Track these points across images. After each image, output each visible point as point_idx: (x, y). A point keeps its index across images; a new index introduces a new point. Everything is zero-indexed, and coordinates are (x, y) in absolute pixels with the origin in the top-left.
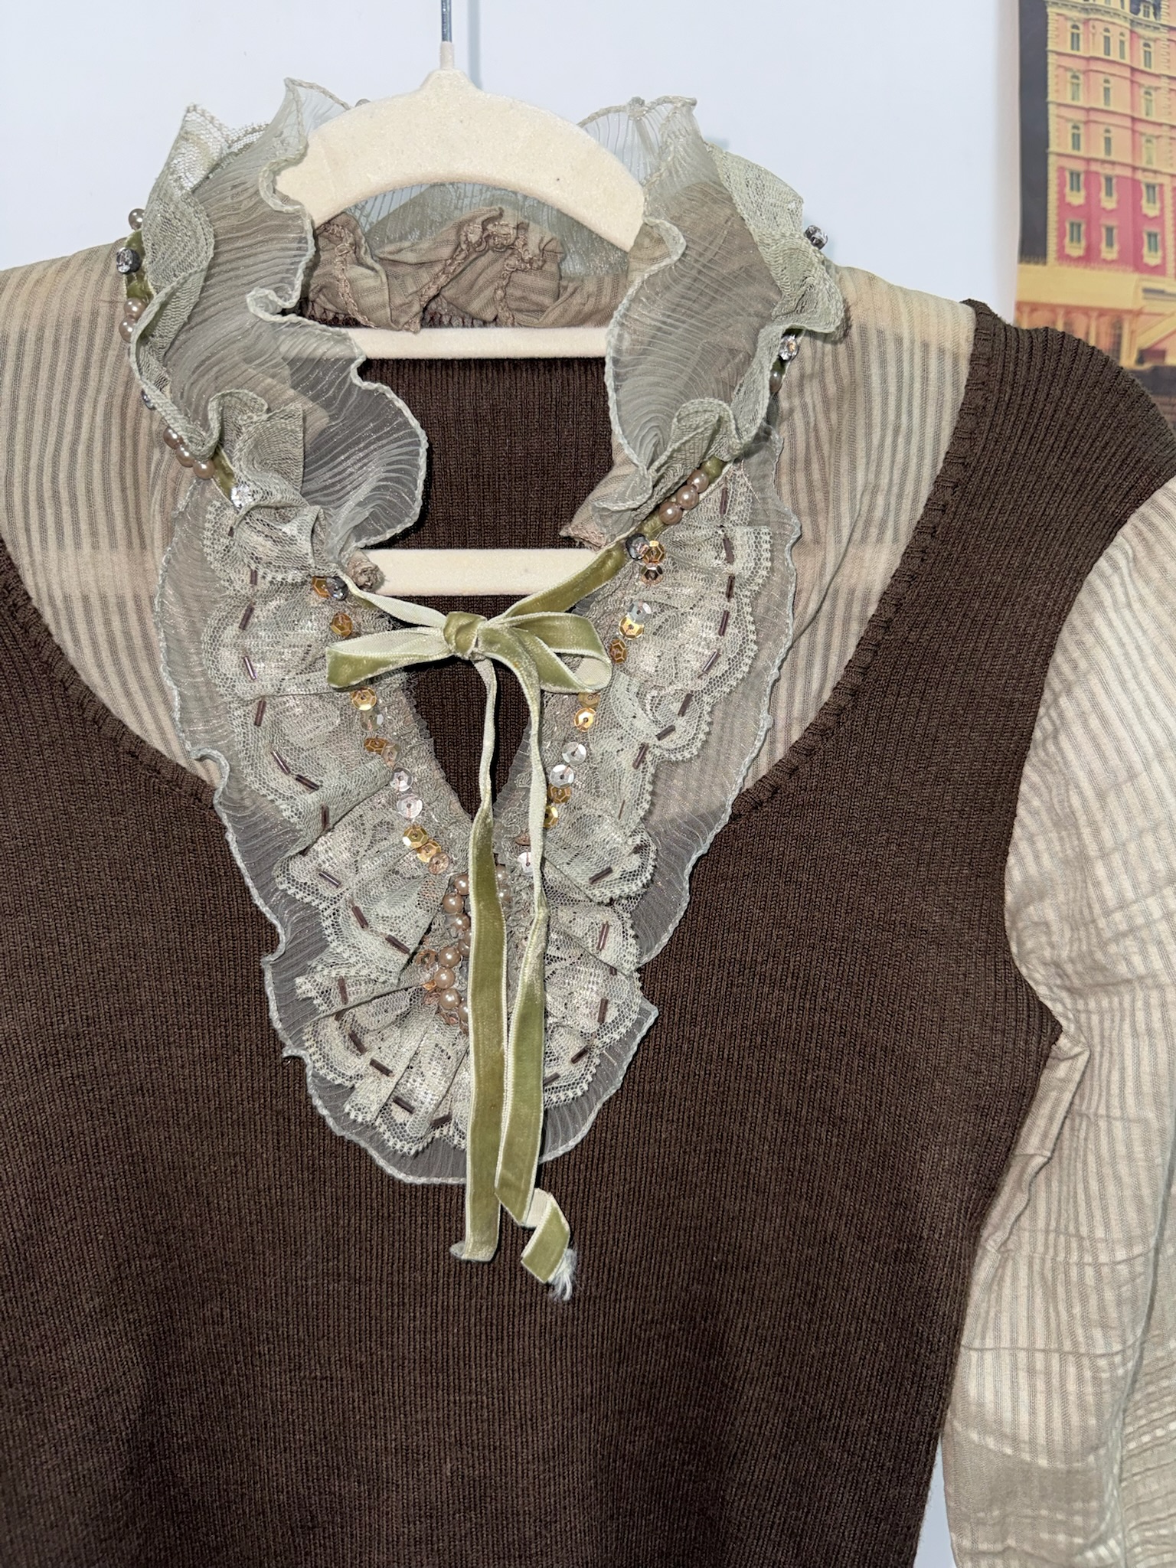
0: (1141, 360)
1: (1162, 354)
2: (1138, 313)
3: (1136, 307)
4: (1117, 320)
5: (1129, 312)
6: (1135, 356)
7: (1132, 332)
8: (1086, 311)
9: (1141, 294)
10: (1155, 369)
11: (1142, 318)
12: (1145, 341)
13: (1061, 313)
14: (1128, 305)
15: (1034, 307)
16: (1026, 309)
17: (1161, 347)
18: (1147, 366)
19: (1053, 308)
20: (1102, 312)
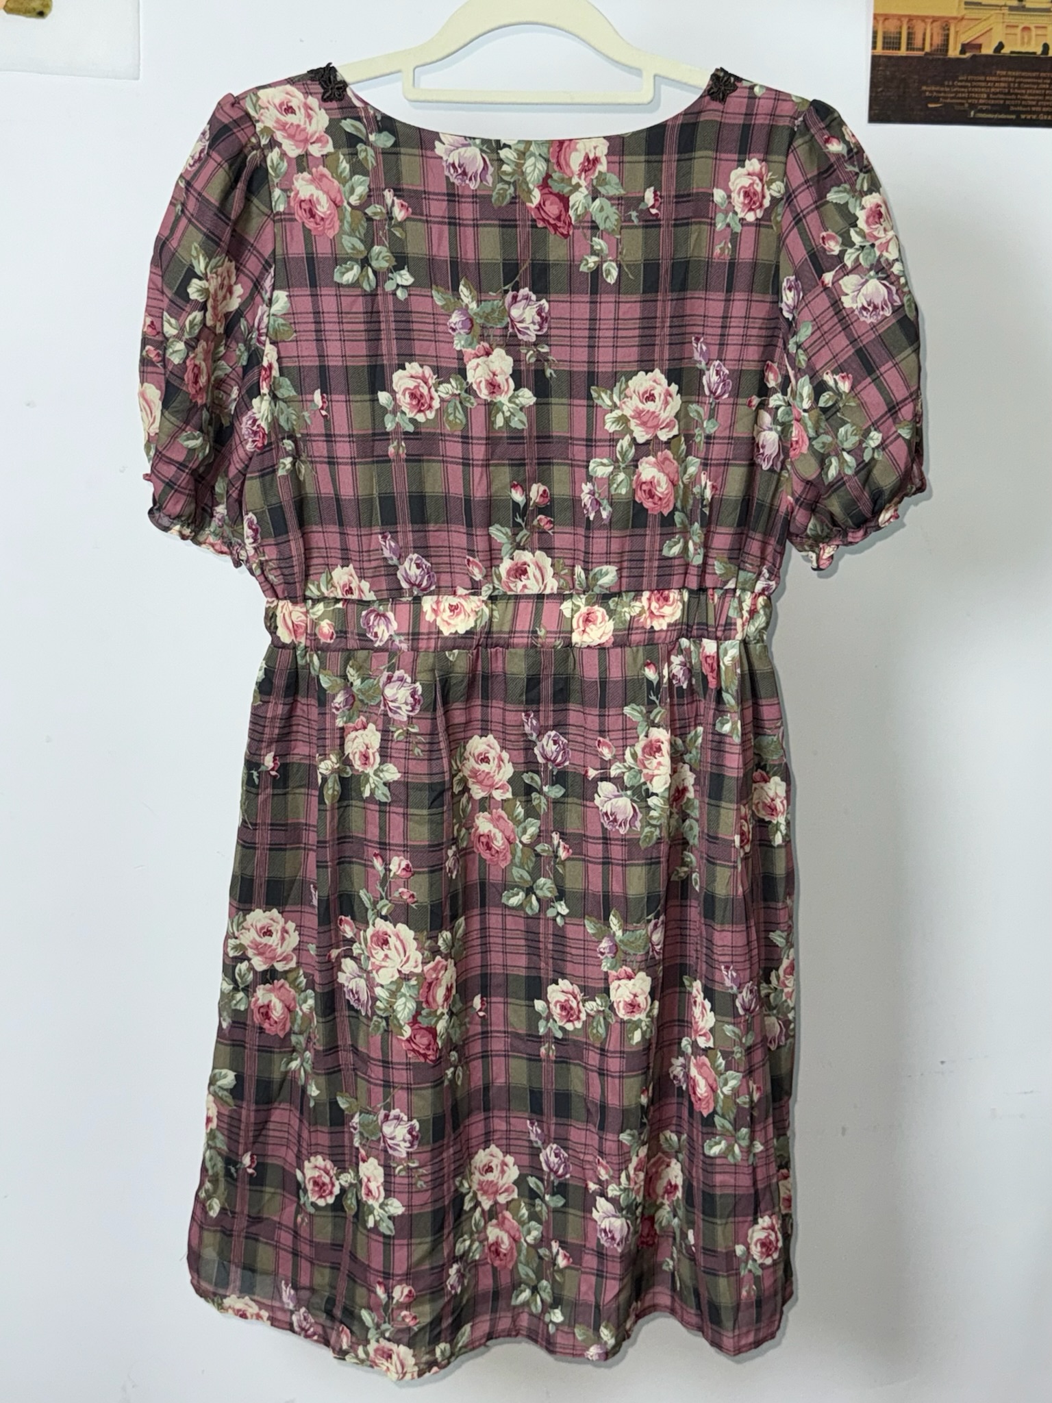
0: (963, 52)
1: (979, 46)
2: (962, 19)
3: (960, 16)
4: (945, 25)
5: (955, 18)
6: (959, 48)
7: (957, 32)
8: (923, 19)
9: (963, 6)
10: (974, 57)
11: (964, 22)
12: (965, 38)
13: (905, 21)
14: (955, 14)
15: (886, 17)
16: (881, 19)
17: (978, 42)
18: (968, 55)
19: (900, 18)
20: (935, 20)
